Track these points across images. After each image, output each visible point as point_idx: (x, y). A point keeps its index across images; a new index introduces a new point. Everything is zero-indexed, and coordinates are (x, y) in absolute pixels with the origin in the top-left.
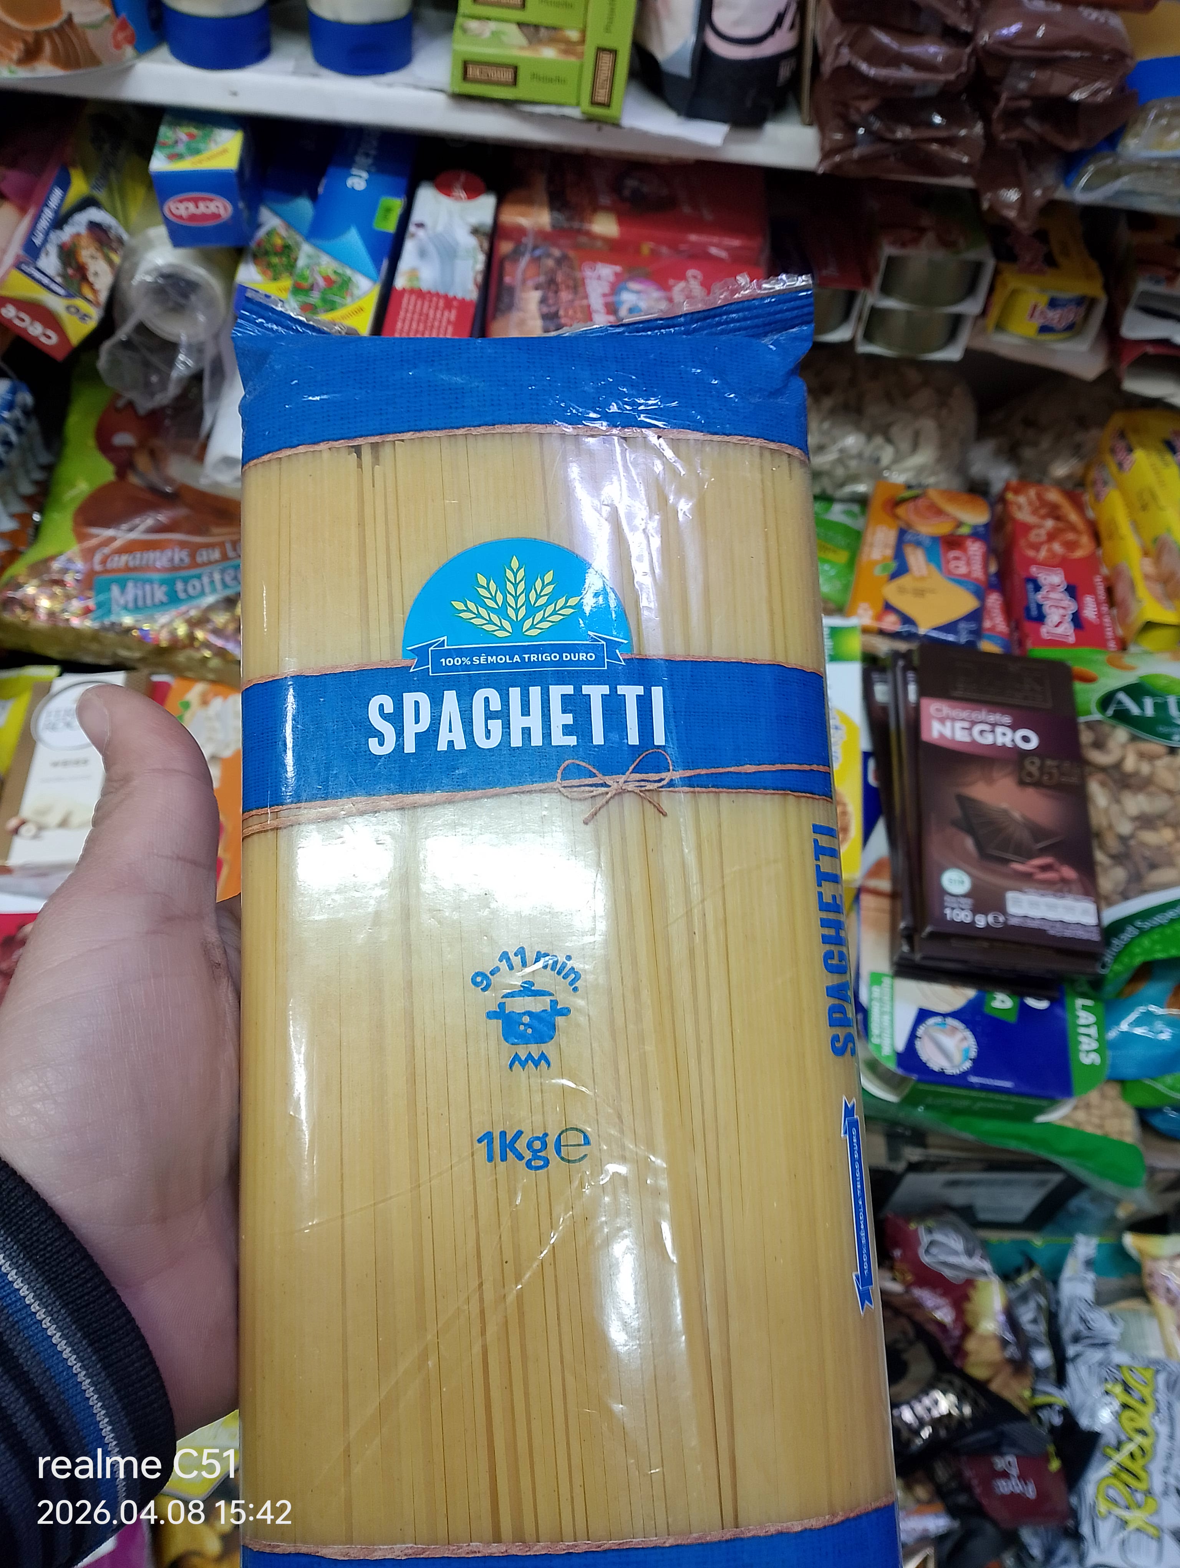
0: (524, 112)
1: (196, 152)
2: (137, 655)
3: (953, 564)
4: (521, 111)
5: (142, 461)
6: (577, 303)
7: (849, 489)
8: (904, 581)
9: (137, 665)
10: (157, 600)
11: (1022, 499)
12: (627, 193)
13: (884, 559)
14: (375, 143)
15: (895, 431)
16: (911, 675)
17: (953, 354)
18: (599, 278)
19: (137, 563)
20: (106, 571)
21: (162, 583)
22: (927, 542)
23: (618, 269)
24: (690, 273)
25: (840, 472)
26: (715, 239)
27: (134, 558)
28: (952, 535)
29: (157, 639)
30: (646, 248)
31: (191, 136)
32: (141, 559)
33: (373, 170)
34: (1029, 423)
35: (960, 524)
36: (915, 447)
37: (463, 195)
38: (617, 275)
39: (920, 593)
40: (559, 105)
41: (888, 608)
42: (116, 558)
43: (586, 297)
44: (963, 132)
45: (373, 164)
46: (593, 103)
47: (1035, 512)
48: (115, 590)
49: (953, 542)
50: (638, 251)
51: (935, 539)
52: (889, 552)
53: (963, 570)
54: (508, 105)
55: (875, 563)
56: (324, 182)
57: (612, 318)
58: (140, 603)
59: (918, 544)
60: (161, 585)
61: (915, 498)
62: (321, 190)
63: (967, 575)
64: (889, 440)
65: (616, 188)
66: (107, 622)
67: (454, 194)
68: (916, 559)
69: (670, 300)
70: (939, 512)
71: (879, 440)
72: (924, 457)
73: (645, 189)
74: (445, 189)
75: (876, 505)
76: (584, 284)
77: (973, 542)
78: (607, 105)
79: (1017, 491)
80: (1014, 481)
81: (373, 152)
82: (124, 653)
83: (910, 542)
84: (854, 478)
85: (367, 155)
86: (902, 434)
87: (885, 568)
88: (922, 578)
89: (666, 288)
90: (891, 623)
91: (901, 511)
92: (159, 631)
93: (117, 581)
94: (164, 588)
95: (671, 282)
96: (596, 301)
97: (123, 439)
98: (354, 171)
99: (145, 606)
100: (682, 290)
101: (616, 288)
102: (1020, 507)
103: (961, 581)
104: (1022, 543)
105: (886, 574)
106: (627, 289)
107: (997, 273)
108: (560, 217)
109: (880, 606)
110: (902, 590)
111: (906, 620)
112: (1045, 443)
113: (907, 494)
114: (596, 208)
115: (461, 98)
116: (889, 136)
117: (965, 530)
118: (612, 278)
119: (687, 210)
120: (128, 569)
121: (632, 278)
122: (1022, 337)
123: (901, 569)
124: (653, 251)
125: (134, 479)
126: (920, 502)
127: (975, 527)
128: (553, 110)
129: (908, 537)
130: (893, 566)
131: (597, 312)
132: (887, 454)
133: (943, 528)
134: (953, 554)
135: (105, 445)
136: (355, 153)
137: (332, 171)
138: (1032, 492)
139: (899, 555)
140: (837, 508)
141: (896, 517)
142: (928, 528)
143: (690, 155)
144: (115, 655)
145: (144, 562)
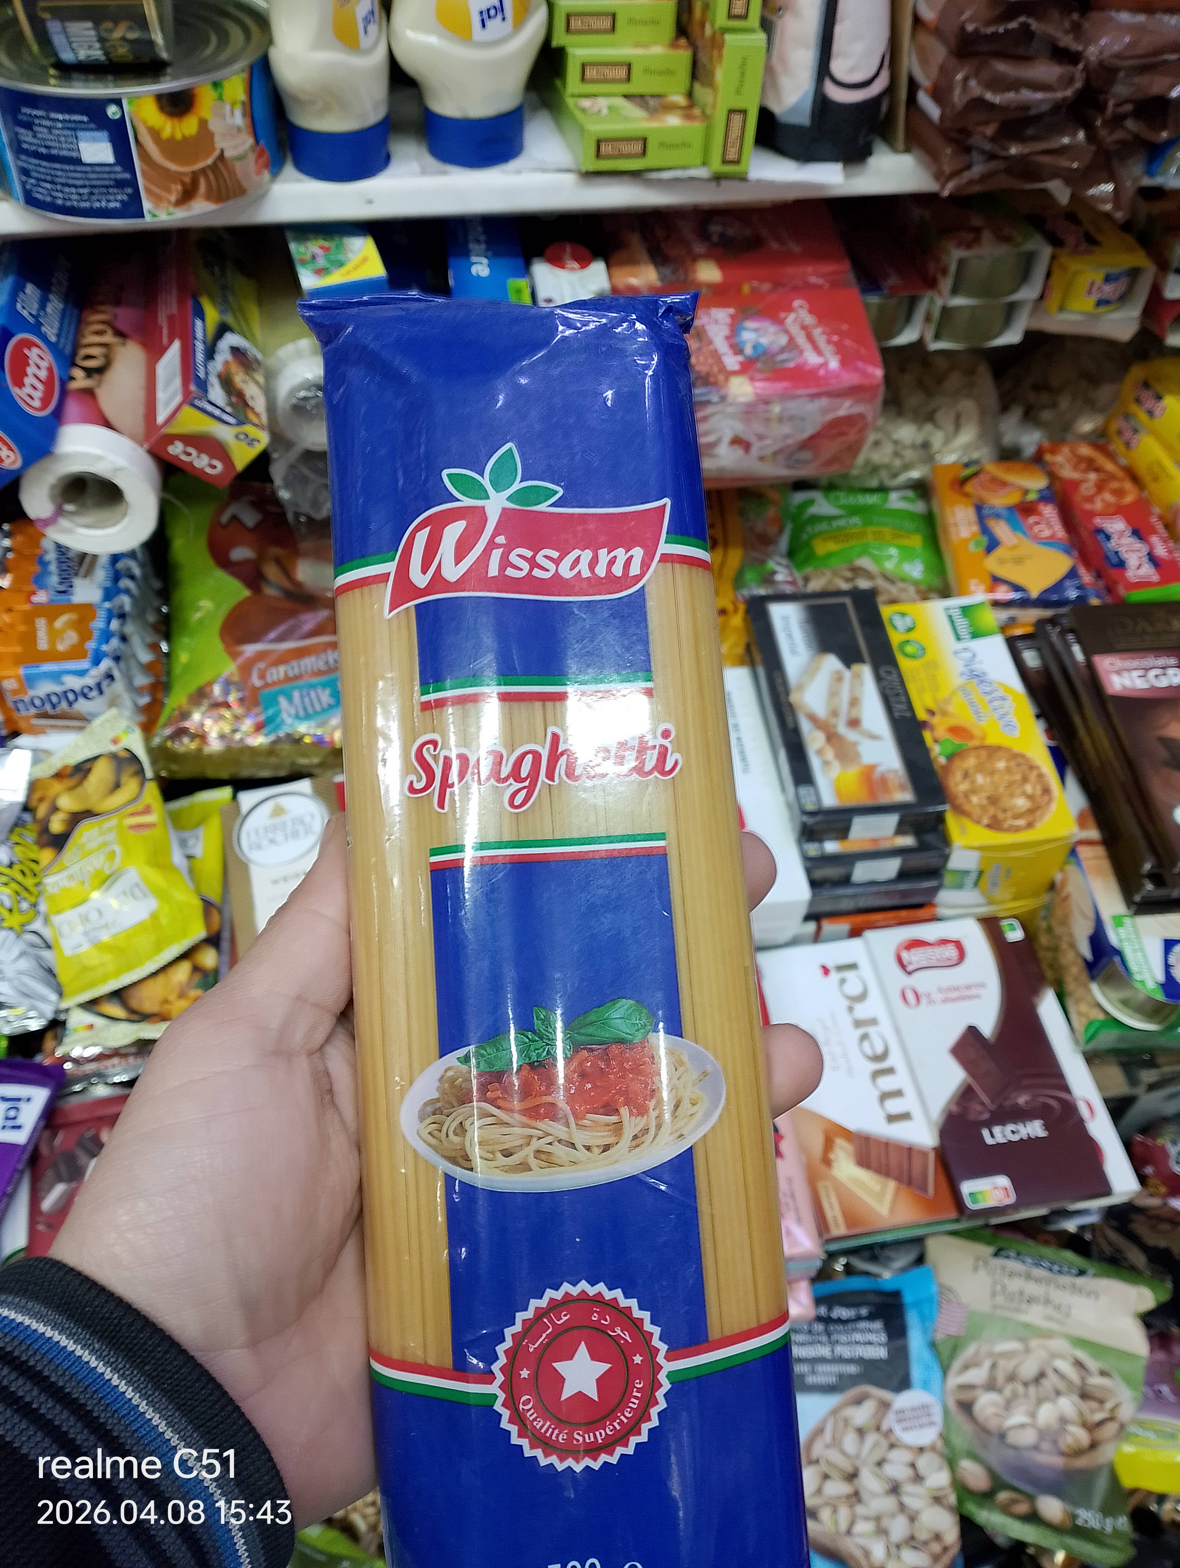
0: (652, 179)
1: (340, 264)
2: (316, 760)
3: (1036, 529)
4: (648, 179)
5: (271, 571)
6: (705, 350)
7: (903, 478)
8: (998, 552)
9: (316, 771)
10: (325, 705)
11: (1059, 459)
12: (715, 238)
13: (973, 536)
14: (480, 229)
15: (940, 415)
16: (1070, 637)
17: (1012, 337)
18: (716, 322)
19: (296, 671)
20: (267, 685)
21: (324, 686)
22: (1005, 513)
23: (731, 311)
24: (796, 303)
25: (898, 462)
26: (810, 269)
27: (293, 667)
28: (1022, 503)
29: (332, 742)
30: (746, 289)
31: (326, 249)
32: (299, 666)
33: (489, 254)
34: (1041, 387)
35: (1026, 492)
36: (958, 426)
37: (576, 265)
38: (732, 317)
39: (1019, 561)
40: (684, 168)
41: (996, 581)
42: (273, 670)
43: (710, 342)
44: (1066, 140)
45: (487, 250)
46: (725, 162)
47: (1075, 468)
48: (283, 702)
49: (1026, 509)
50: (739, 290)
51: (1011, 509)
52: (975, 528)
53: (1047, 533)
54: (635, 175)
55: (966, 541)
56: (451, 274)
57: (740, 358)
58: (310, 710)
59: (998, 516)
60: (324, 690)
61: (975, 475)
62: (451, 282)
63: (1052, 537)
64: (937, 426)
65: (704, 235)
66: (281, 734)
67: (568, 266)
68: (1001, 530)
69: (787, 332)
70: (1004, 484)
71: (929, 427)
72: (967, 436)
73: (731, 232)
74: (557, 261)
75: (942, 487)
76: (705, 331)
77: (1045, 505)
78: (737, 162)
79: (1053, 452)
80: (1046, 444)
81: (483, 238)
82: (303, 761)
83: (989, 516)
84: (907, 467)
85: (478, 241)
86: (945, 417)
87: (978, 544)
88: (1014, 547)
89: (780, 322)
90: (1004, 594)
91: (969, 488)
92: (332, 734)
93: (282, 692)
94: (328, 692)
95: (782, 315)
96: (721, 344)
97: (241, 553)
98: (474, 259)
99: (316, 713)
100: (795, 320)
101: (735, 328)
102: (1061, 466)
103: (1050, 542)
104: (1077, 498)
105: (981, 549)
106: (745, 329)
107: (1053, 258)
108: (667, 271)
109: (989, 581)
110: (1002, 562)
111: (1017, 588)
112: (1064, 403)
113: (967, 472)
114: (695, 258)
115: (590, 176)
116: (1003, 153)
117: (1032, 497)
118: (728, 320)
119: (774, 245)
120: (288, 679)
121: (746, 318)
122: (1081, 313)
123: (992, 545)
124: (754, 290)
125: (270, 591)
126: (982, 477)
127: (1040, 491)
128: (679, 174)
129: (985, 512)
130: (984, 540)
131: (725, 354)
132: (937, 439)
133: (1014, 498)
134: (1032, 520)
135: (223, 562)
136: (466, 242)
137: (453, 262)
138: (1066, 450)
139: (985, 530)
140: (894, 496)
141: (967, 495)
142: (1000, 500)
143: (792, 195)
144: (293, 764)
145: (303, 668)
